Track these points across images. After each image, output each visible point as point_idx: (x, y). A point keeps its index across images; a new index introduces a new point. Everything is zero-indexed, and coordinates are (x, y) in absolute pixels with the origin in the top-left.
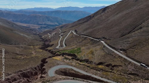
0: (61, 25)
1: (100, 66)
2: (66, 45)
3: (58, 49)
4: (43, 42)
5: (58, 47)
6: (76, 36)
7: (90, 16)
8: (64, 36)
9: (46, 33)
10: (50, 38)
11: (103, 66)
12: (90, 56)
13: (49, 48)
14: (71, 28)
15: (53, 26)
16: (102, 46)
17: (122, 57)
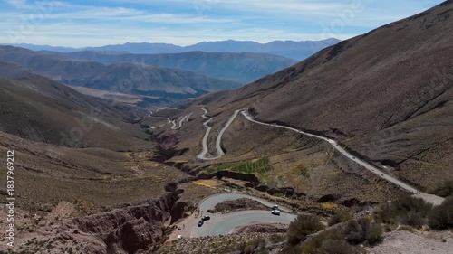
0: (204, 95)
1: (327, 205)
2: (224, 151)
3: (202, 161)
4: (156, 144)
5: (201, 156)
6: (253, 126)
7: (292, 69)
8: (215, 126)
9: (159, 117)
10: (174, 132)
11: (335, 205)
12: (297, 179)
13: (177, 160)
14: (236, 103)
15: (179, 96)
16: (332, 154)
17: (387, 182)
